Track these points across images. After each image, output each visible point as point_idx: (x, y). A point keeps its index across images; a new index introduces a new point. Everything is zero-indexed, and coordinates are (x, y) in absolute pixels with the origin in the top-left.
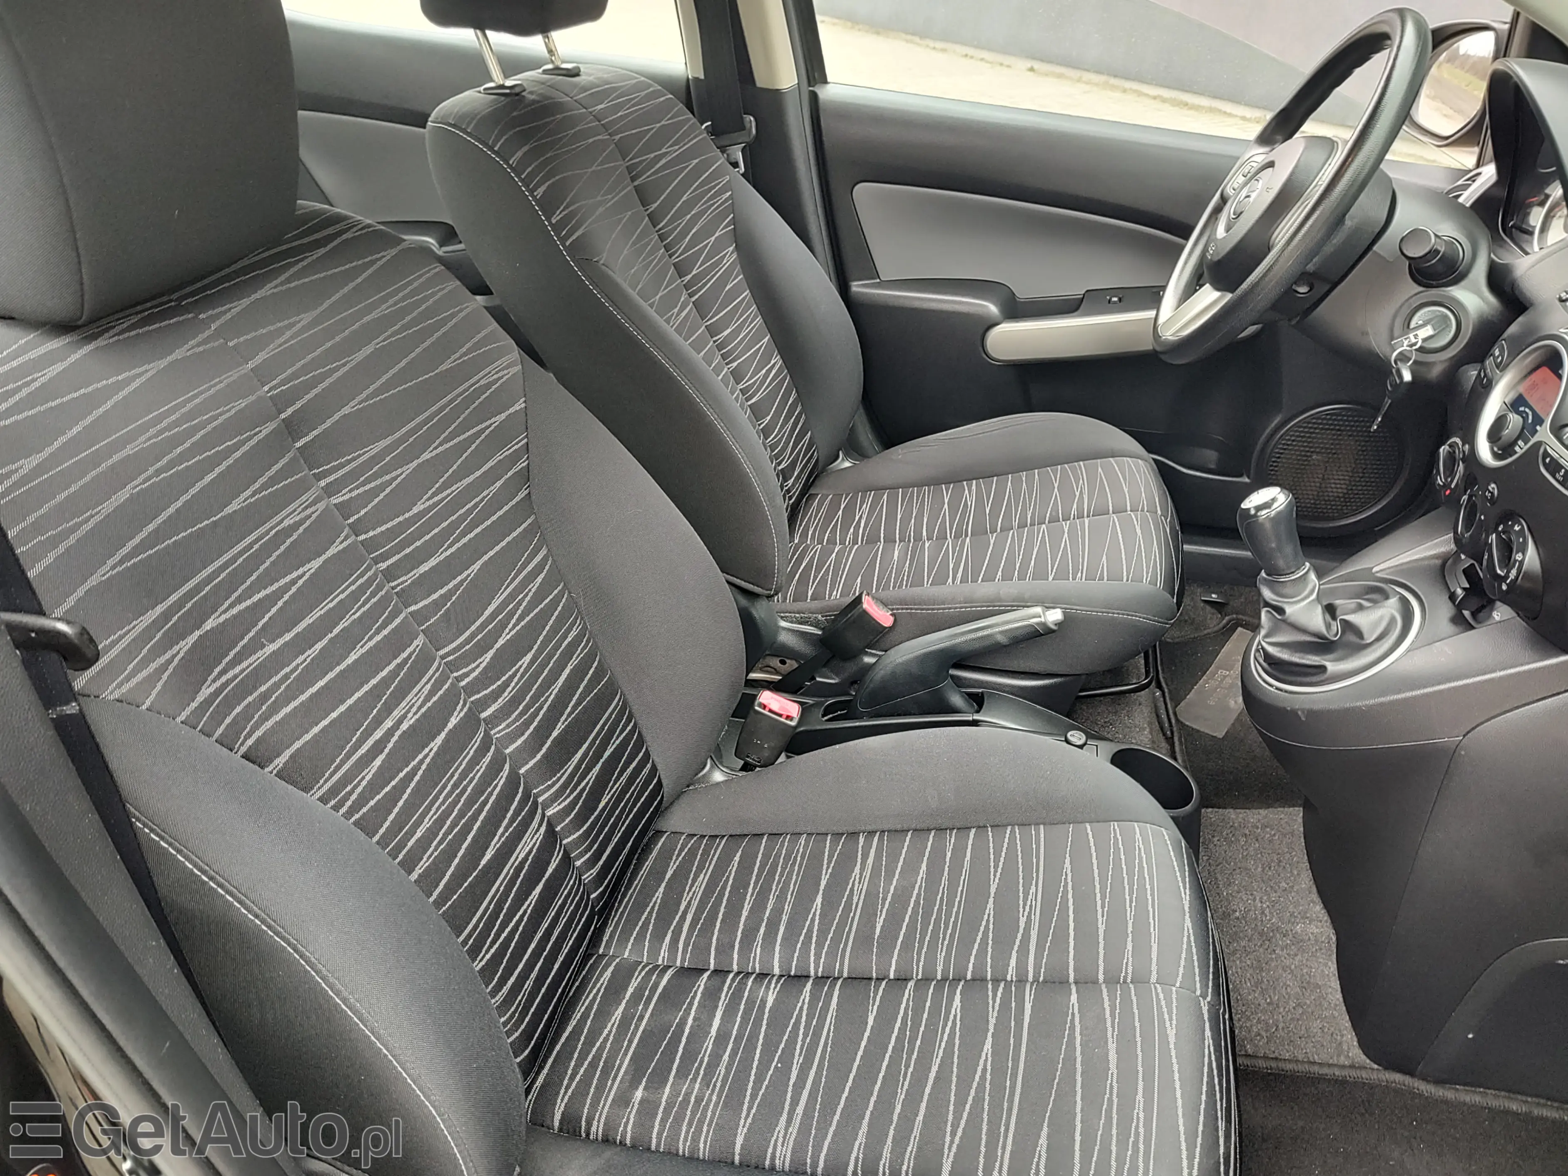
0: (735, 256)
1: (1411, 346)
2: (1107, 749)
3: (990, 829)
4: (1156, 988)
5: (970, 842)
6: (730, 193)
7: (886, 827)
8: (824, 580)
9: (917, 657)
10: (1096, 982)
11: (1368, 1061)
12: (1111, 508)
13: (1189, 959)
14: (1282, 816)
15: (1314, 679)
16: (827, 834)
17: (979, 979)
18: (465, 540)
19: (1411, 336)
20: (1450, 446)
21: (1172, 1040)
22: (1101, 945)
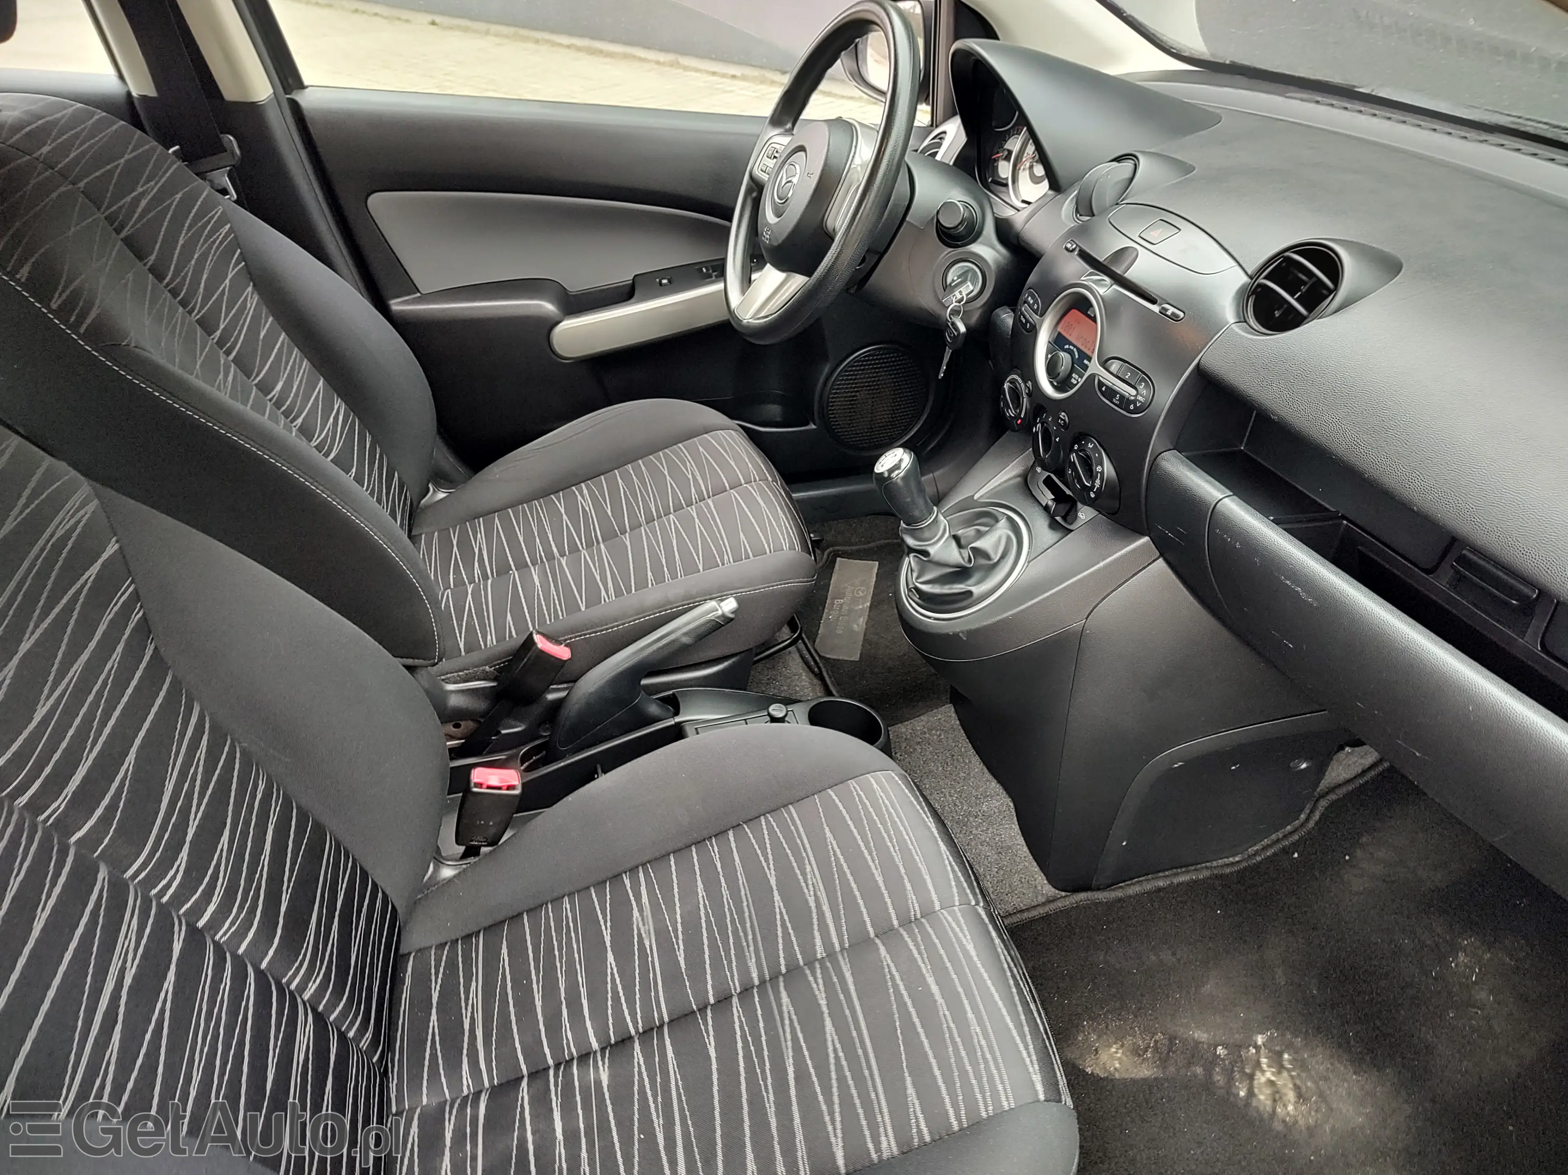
0: (256, 297)
1: (959, 301)
2: (801, 711)
3: (745, 826)
4: (942, 914)
5: (733, 845)
6: (229, 226)
7: (646, 859)
8: (470, 628)
9: (607, 682)
10: (892, 929)
11: (1057, 891)
12: (727, 485)
13: (956, 878)
14: (940, 716)
15: (964, 603)
16: (588, 888)
17: (794, 969)
18: (107, 731)
19: (957, 293)
20: (1010, 382)
21: (973, 953)
22: (886, 895)
